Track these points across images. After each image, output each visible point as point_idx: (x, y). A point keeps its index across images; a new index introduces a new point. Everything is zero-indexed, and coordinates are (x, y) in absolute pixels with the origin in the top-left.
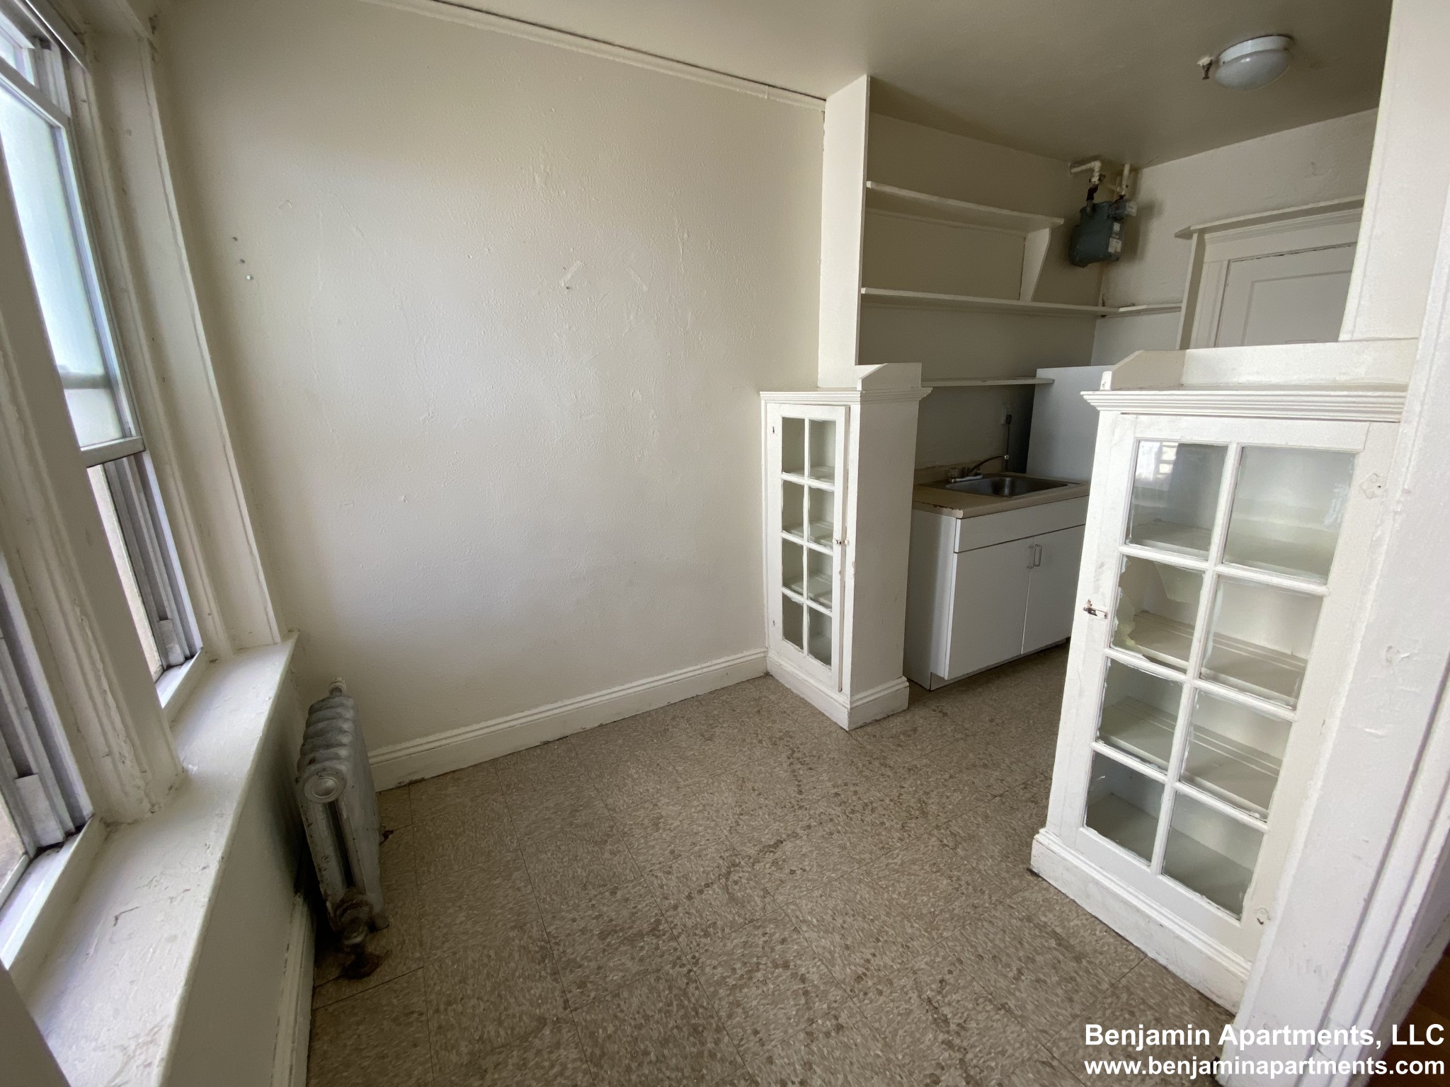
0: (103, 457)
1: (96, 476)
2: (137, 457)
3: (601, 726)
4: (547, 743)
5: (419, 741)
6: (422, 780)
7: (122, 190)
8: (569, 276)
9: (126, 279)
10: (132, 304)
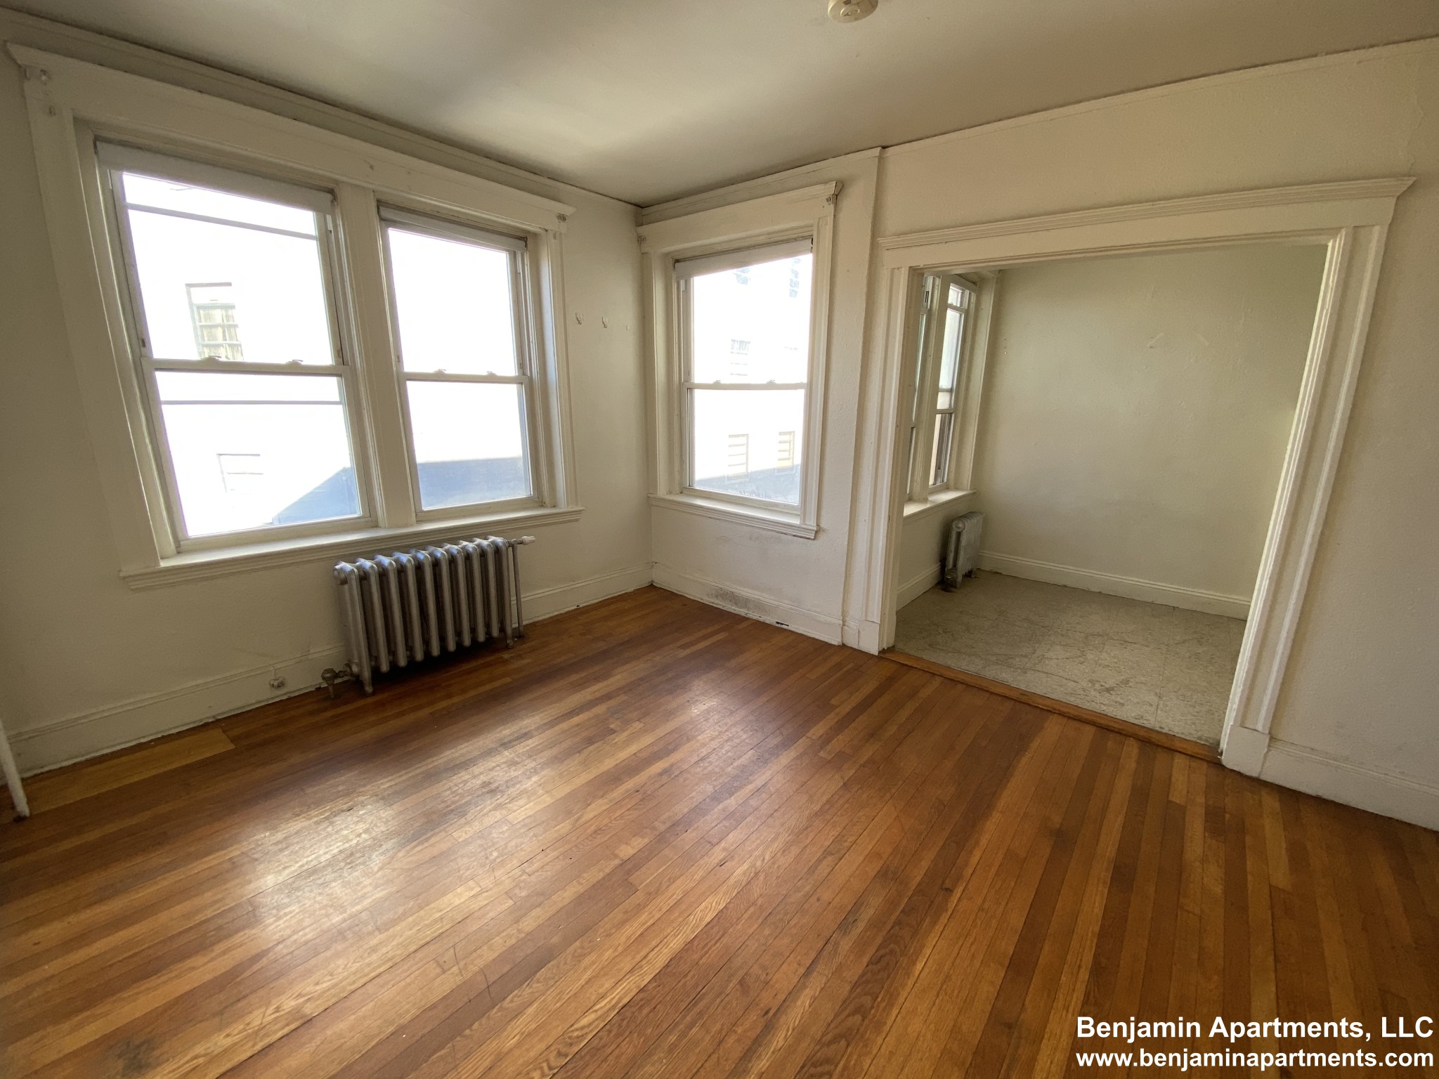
0: (942, 412)
1: (938, 417)
2: (951, 414)
3: (1100, 592)
4: (1065, 586)
5: (1005, 555)
6: (1001, 574)
7: (974, 335)
8: (1154, 341)
9: (967, 357)
10: (966, 365)
